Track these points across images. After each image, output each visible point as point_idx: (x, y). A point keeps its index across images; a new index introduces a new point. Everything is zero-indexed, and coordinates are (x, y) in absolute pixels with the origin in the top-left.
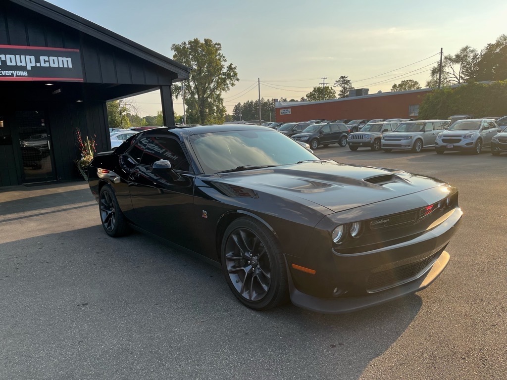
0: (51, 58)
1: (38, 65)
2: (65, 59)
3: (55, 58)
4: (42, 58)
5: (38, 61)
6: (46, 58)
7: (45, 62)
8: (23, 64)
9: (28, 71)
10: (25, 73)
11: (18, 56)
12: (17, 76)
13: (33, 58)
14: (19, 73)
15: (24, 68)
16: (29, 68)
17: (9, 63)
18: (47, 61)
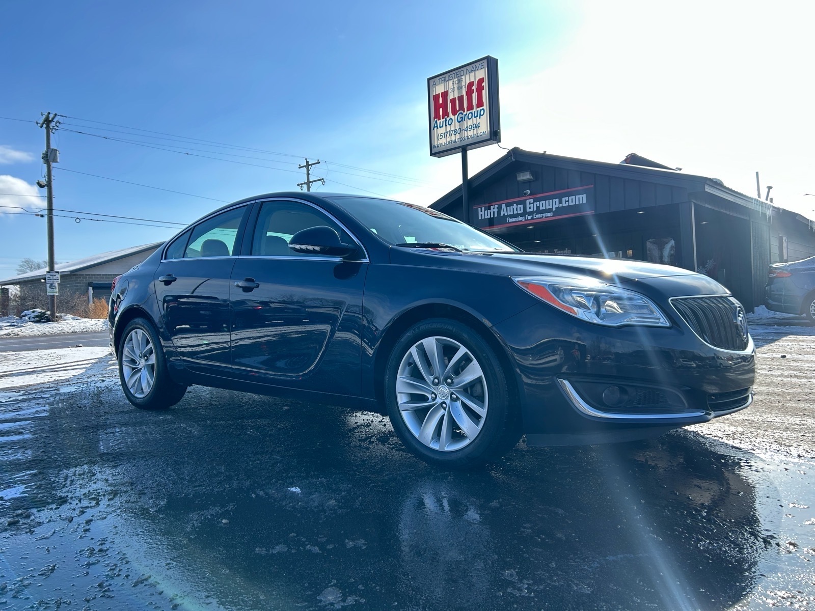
0: (570, 198)
1: (561, 205)
2: (581, 196)
3: (573, 197)
4: (564, 199)
5: (560, 202)
6: (567, 199)
7: (566, 202)
8: (551, 207)
9: (554, 212)
10: (551, 214)
11: (547, 201)
12: (545, 217)
13: (557, 200)
14: (547, 215)
15: (550, 210)
16: (554, 209)
17: (541, 208)
18: (567, 201)
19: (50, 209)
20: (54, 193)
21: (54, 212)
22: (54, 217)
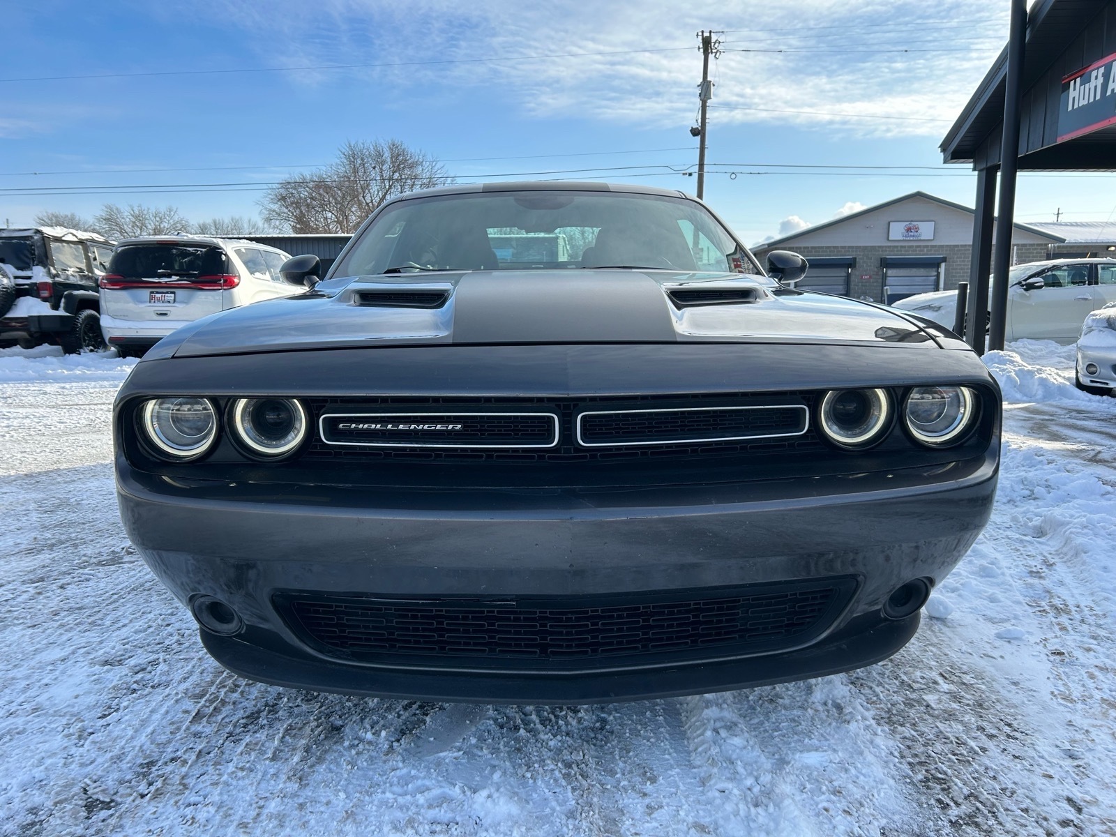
19: (701, 165)
20: (707, 142)
21: (706, 168)
22: (705, 174)
